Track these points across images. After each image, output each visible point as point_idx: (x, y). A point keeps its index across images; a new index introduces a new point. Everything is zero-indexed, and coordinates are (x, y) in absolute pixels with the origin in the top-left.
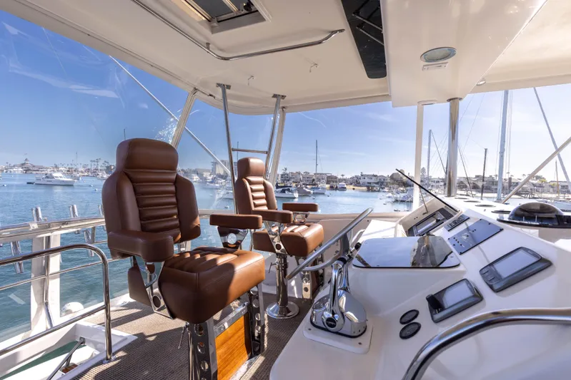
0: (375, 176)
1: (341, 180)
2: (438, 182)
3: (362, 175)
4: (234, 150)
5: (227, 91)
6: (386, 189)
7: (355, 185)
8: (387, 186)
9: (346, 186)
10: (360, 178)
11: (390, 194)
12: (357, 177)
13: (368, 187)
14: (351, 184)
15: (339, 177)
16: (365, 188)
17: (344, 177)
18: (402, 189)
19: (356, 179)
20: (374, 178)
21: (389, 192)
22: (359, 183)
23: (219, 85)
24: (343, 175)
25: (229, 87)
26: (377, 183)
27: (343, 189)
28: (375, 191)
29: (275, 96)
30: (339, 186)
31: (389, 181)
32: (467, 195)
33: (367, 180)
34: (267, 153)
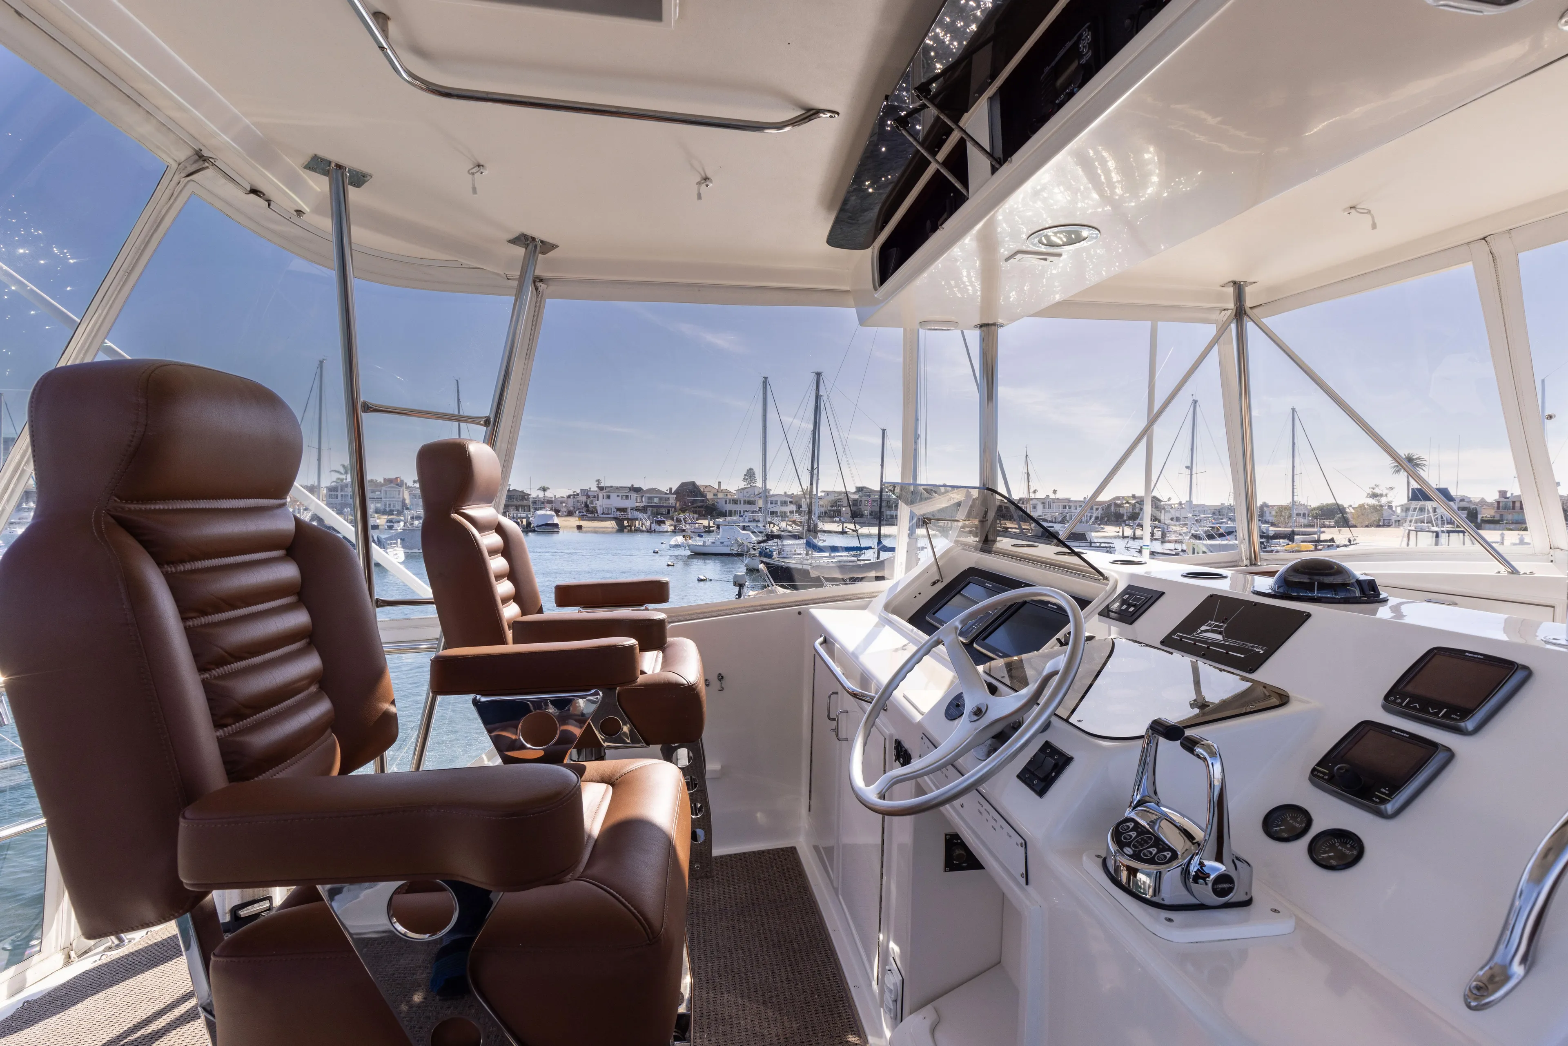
0: (637, 490)
1: (539, 504)
2: (784, 503)
3: (601, 489)
4: (367, 408)
5: (352, 192)
6: (668, 526)
7: (582, 517)
8: (668, 515)
9: (556, 520)
10: (596, 497)
11: (679, 539)
12: (585, 493)
13: (619, 521)
14: (570, 514)
15: (535, 494)
16: (611, 524)
17: (549, 494)
18: (705, 522)
19: (583, 499)
20: (634, 495)
21: (674, 532)
22: (594, 511)
23: (318, 164)
24: (544, 489)
25: (359, 179)
26: (644, 509)
27: (550, 528)
28: (638, 530)
29: (523, 240)
30: (535, 522)
31: (672, 501)
32: (843, 533)
33: (617, 502)
34: (487, 422)
